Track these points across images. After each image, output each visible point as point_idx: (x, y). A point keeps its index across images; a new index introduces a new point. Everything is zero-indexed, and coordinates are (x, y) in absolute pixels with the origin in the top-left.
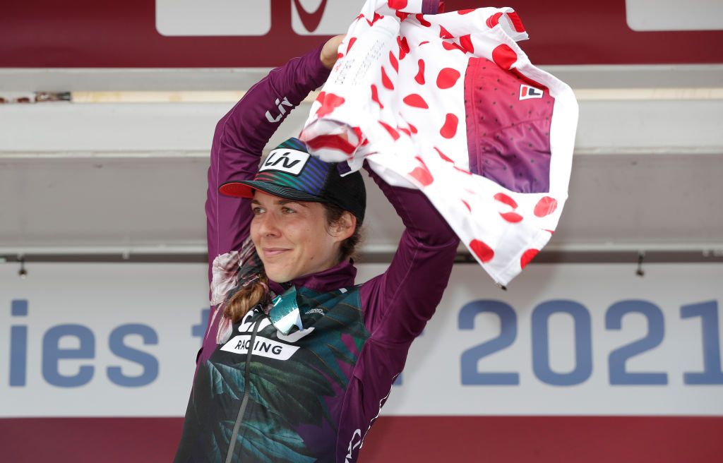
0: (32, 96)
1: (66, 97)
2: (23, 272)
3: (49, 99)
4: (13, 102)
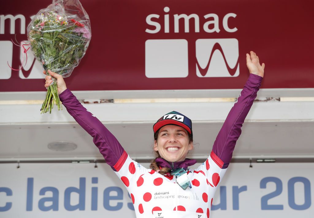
0: (99, 101)
1: (112, 101)
2: (96, 167)
3: (105, 102)
4: (92, 103)
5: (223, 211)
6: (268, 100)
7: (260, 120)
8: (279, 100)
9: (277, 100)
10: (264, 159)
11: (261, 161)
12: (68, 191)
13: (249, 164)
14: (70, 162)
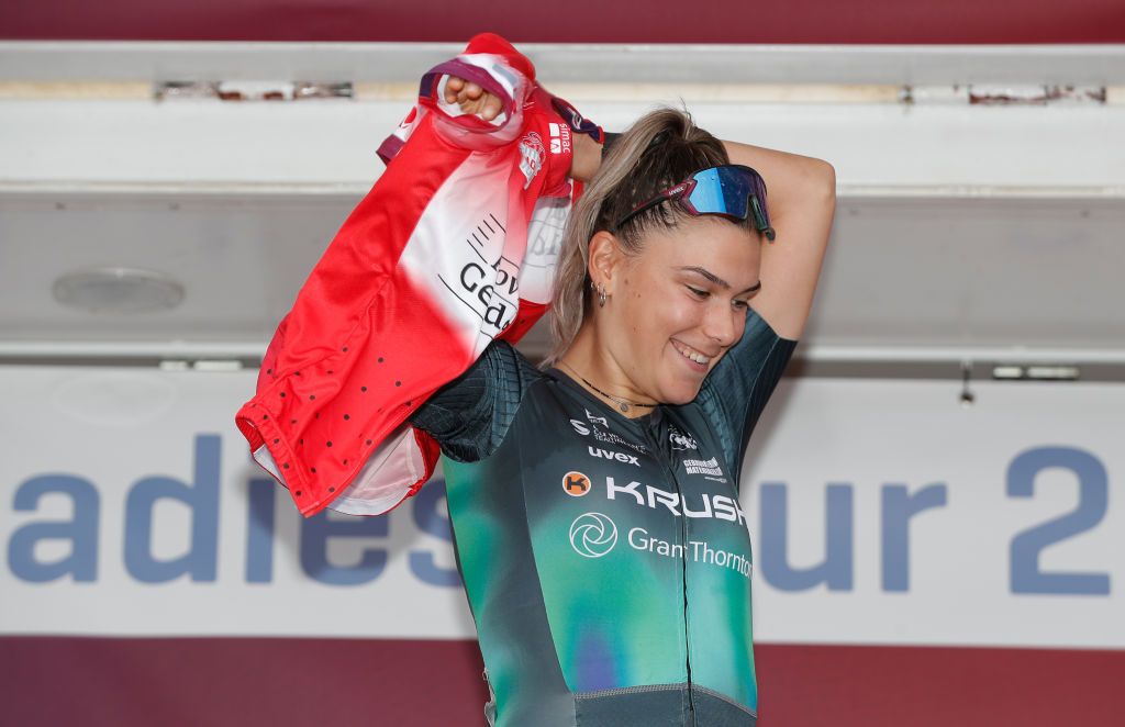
0: (287, 89)
1: (345, 91)
3: (316, 95)
4: (256, 99)
5: (840, 598)
6: (1052, 96)
7: (1010, 188)
8: (1101, 97)
9: (1093, 96)
10: (1025, 367)
11: (1015, 372)
12: (144, 495)
13: (956, 387)
14: (153, 362)
